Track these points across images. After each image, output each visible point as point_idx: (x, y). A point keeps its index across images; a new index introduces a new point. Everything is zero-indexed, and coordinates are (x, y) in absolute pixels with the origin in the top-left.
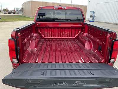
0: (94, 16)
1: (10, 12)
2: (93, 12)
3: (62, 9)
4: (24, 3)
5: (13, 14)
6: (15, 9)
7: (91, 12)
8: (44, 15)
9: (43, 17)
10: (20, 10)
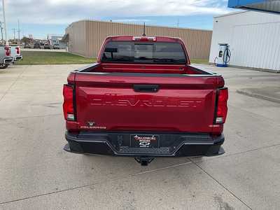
0: (227, 54)
1: (38, 45)
2: (226, 45)
3: (147, 40)
4: (70, 26)
5: (45, 48)
6: (50, 38)
7: (221, 45)
8: (116, 50)
9: (112, 55)
10: (61, 39)
